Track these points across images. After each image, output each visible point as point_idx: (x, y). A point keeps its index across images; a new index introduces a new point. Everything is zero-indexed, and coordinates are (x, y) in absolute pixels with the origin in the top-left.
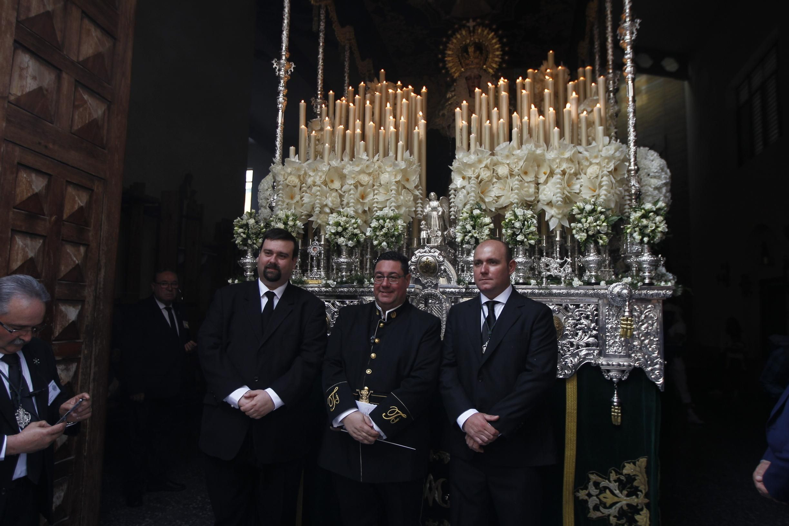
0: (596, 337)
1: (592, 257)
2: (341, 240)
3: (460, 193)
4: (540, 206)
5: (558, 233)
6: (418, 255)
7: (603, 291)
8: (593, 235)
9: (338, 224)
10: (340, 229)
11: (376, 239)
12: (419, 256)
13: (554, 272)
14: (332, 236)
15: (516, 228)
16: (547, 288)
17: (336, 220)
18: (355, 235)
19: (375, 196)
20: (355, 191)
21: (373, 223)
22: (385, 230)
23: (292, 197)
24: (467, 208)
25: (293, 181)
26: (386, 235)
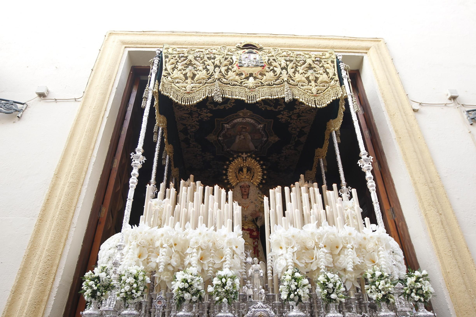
1: (384, 313)
2: (187, 296)
3: (279, 259)
5: (353, 292)
8: (385, 295)
9: (185, 281)
10: (186, 285)
11: (217, 295)
12: (254, 311)
14: (180, 291)
15: (329, 288)
17: (184, 277)
18: (198, 291)
19: (211, 259)
20: (197, 253)
21: (216, 281)
22: (227, 287)
23: (140, 256)
24: (289, 272)
25: (143, 242)
26: (227, 292)
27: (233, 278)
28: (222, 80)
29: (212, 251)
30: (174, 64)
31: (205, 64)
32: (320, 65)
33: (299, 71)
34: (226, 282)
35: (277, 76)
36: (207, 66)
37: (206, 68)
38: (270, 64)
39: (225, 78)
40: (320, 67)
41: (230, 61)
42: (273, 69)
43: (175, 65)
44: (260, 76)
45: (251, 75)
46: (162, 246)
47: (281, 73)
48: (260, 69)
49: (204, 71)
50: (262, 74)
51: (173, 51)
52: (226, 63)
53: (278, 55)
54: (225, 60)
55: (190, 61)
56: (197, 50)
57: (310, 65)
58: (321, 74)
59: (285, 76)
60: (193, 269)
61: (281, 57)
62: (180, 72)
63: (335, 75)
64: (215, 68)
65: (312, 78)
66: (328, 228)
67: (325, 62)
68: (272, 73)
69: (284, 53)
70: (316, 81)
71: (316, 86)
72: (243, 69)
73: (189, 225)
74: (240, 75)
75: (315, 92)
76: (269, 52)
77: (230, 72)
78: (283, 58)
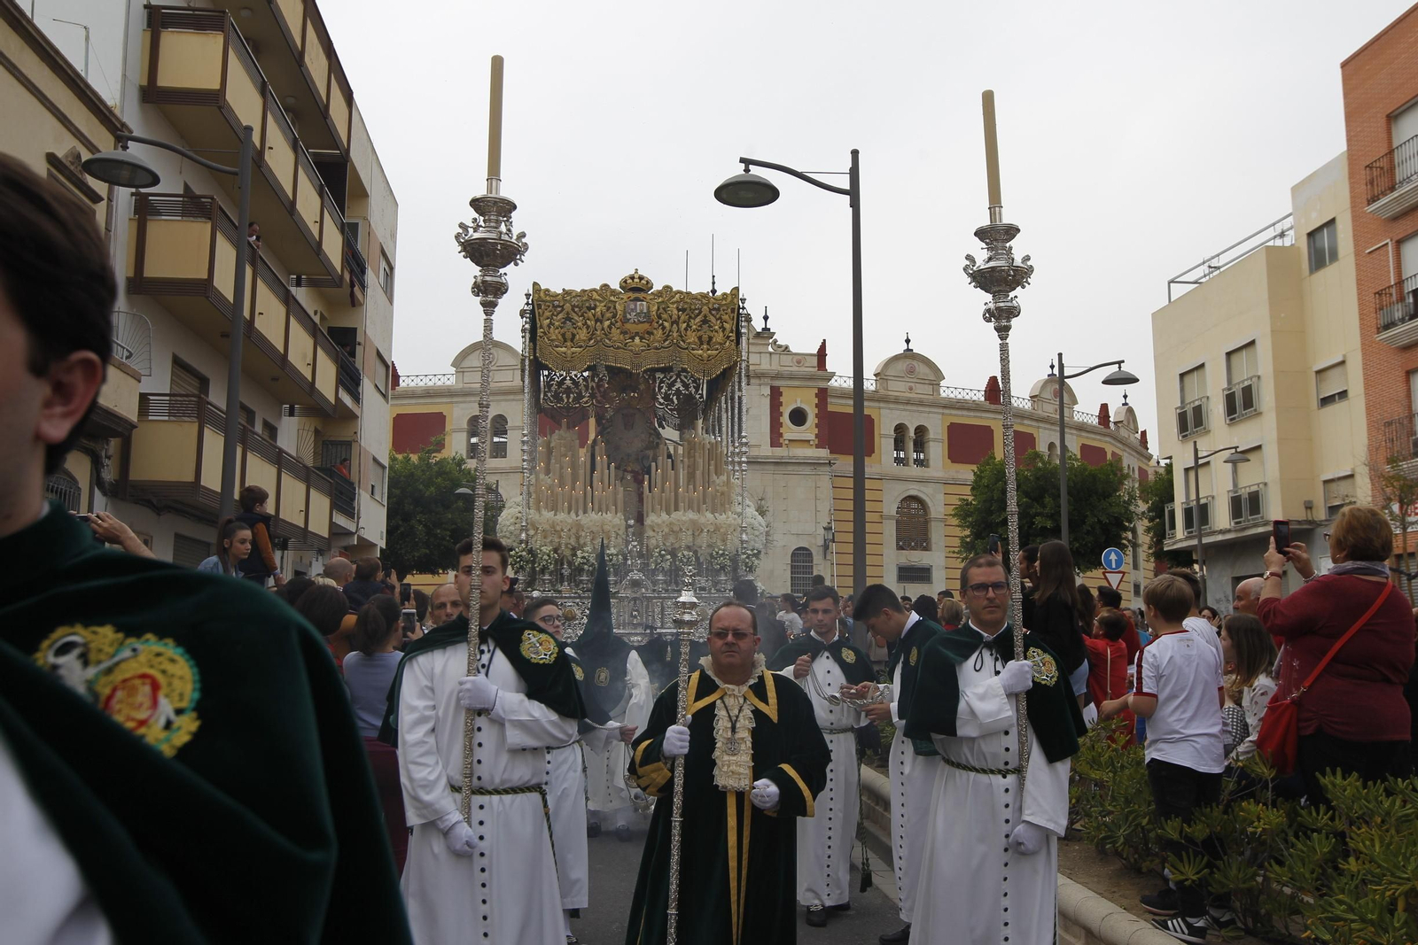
2: (586, 567)
3: (652, 539)
4: (696, 548)
6: (630, 576)
8: (723, 567)
9: (583, 557)
10: (585, 560)
14: (580, 564)
17: (582, 555)
20: (590, 536)
22: (613, 562)
23: (545, 538)
24: (658, 550)
25: (547, 527)
26: (613, 565)
27: (617, 555)
28: (604, 341)
29: (601, 534)
30: (549, 318)
31: (584, 317)
32: (718, 316)
33: (691, 327)
35: (666, 335)
37: (586, 322)
38: (660, 317)
39: (608, 339)
40: (716, 320)
41: (613, 312)
42: (663, 324)
43: (551, 320)
44: (646, 336)
45: (637, 334)
46: (562, 530)
47: (670, 331)
48: (646, 326)
49: (585, 330)
50: (650, 333)
51: (546, 295)
52: (608, 315)
53: (670, 299)
54: (607, 310)
55: (568, 313)
56: (574, 294)
57: (705, 316)
58: (716, 332)
59: (675, 334)
60: (588, 548)
61: (673, 303)
62: (557, 331)
63: (732, 332)
64: (596, 323)
65: (705, 338)
66: (691, 515)
67: (724, 310)
68: (660, 331)
69: (677, 296)
70: (708, 343)
71: (708, 350)
72: (628, 326)
73: (581, 512)
74: (624, 333)
75: (706, 359)
76: (659, 294)
77: (614, 330)
78: (675, 306)
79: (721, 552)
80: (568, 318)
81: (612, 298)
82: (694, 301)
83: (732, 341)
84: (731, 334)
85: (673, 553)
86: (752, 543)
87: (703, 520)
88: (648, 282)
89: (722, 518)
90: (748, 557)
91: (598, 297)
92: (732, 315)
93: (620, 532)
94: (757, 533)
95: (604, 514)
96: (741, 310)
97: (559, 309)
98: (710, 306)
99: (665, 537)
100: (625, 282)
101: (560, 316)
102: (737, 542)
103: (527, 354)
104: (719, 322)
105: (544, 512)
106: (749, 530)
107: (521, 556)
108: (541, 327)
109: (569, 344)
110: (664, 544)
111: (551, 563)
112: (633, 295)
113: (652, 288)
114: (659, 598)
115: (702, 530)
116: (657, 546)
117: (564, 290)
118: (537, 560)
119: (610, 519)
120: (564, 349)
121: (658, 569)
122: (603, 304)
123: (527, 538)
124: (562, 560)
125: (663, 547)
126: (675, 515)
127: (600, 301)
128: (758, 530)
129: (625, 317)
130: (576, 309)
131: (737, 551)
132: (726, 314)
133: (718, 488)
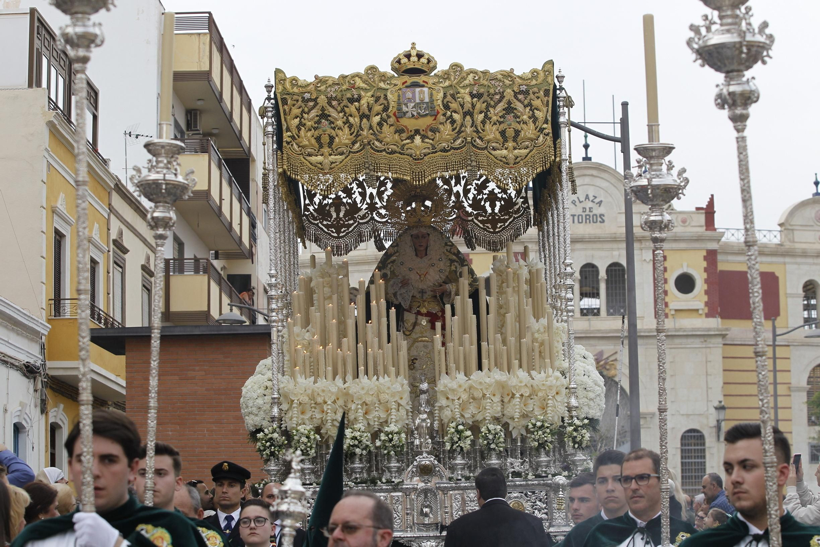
0: (546, 514)
1: (543, 458)
2: (358, 451)
3: (445, 410)
4: (505, 420)
5: (519, 439)
6: (418, 460)
7: (550, 482)
8: (542, 444)
9: (354, 438)
10: (356, 443)
11: (385, 449)
13: (517, 469)
14: (351, 447)
15: (490, 439)
16: (512, 481)
17: (353, 435)
18: (367, 446)
19: (376, 413)
20: (362, 409)
21: (383, 437)
22: (394, 443)
23: (303, 413)
24: (453, 425)
25: (305, 399)
26: (394, 446)
27: (399, 433)
28: (373, 144)
29: (376, 405)
30: (298, 117)
31: (345, 113)
32: (526, 102)
33: (490, 118)
34: (392, 438)
35: (457, 131)
36: (349, 117)
37: (348, 120)
38: (447, 107)
39: (378, 140)
40: (525, 106)
41: (384, 104)
42: (451, 116)
43: (300, 120)
44: (430, 134)
45: (417, 132)
46: (325, 402)
47: (462, 125)
48: (429, 120)
49: (346, 130)
50: (434, 130)
51: (293, 85)
52: (378, 108)
53: (459, 82)
54: (376, 101)
55: (323, 109)
56: (330, 82)
57: (509, 103)
58: (525, 123)
59: (469, 130)
60: (360, 426)
61: (464, 87)
62: (309, 134)
63: (546, 122)
64: (361, 120)
65: (510, 133)
66: (498, 376)
67: (534, 93)
68: (449, 126)
69: (471, 77)
70: (515, 139)
71: (515, 149)
72: (404, 122)
73: (349, 377)
74: (400, 131)
75: (512, 162)
76: (446, 75)
77: (385, 127)
78: (468, 90)
79: (539, 424)
80: (324, 116)
81: (382, 85)
82: (493, 82)
83: (547, 135)
84: (545, 126)
85: (475, 428)
86: (586, 409)
87: (513, 381)
88: (429, 61)
89: (539, 377)
90: (575, 430)
91: (363, 85)
92: (546, 99)
93: (403, 402)
94: (591, 395)
95: (381, 378)
96: (558, 92)
97: (311, 104)
98: (516, 89)
99: (463, 407)
100: (399, 62)
101: (313, 113)
102: (563, 411)
103: (271, 167)
104: (528, 109)
105: (301, 380)
106: (580, 392)
107: (271, 439)
108: (288, 130)
109: (326, 150)
110: (462, 416)
111: (311, 447)
112: (410, 79)
113: (435, 67)
114: (458, 488)
115: (513, 395)
116: (453, 419)
117: (316, 77)
118: (293, 444)
119: (389, 384)
120: (320, 158)
121: (455, 450)
122: (369, 94)
123: (280, 413)
124: (327, 441)
125: (461, 420)
126: (476, 375)
127: (366, 90)
128: (593, 391)
129: (400, 109)
130: (334, 103)
131: (563, 421)
132: (538, 98)
133: (536, 335)
